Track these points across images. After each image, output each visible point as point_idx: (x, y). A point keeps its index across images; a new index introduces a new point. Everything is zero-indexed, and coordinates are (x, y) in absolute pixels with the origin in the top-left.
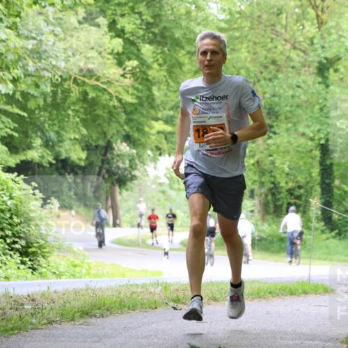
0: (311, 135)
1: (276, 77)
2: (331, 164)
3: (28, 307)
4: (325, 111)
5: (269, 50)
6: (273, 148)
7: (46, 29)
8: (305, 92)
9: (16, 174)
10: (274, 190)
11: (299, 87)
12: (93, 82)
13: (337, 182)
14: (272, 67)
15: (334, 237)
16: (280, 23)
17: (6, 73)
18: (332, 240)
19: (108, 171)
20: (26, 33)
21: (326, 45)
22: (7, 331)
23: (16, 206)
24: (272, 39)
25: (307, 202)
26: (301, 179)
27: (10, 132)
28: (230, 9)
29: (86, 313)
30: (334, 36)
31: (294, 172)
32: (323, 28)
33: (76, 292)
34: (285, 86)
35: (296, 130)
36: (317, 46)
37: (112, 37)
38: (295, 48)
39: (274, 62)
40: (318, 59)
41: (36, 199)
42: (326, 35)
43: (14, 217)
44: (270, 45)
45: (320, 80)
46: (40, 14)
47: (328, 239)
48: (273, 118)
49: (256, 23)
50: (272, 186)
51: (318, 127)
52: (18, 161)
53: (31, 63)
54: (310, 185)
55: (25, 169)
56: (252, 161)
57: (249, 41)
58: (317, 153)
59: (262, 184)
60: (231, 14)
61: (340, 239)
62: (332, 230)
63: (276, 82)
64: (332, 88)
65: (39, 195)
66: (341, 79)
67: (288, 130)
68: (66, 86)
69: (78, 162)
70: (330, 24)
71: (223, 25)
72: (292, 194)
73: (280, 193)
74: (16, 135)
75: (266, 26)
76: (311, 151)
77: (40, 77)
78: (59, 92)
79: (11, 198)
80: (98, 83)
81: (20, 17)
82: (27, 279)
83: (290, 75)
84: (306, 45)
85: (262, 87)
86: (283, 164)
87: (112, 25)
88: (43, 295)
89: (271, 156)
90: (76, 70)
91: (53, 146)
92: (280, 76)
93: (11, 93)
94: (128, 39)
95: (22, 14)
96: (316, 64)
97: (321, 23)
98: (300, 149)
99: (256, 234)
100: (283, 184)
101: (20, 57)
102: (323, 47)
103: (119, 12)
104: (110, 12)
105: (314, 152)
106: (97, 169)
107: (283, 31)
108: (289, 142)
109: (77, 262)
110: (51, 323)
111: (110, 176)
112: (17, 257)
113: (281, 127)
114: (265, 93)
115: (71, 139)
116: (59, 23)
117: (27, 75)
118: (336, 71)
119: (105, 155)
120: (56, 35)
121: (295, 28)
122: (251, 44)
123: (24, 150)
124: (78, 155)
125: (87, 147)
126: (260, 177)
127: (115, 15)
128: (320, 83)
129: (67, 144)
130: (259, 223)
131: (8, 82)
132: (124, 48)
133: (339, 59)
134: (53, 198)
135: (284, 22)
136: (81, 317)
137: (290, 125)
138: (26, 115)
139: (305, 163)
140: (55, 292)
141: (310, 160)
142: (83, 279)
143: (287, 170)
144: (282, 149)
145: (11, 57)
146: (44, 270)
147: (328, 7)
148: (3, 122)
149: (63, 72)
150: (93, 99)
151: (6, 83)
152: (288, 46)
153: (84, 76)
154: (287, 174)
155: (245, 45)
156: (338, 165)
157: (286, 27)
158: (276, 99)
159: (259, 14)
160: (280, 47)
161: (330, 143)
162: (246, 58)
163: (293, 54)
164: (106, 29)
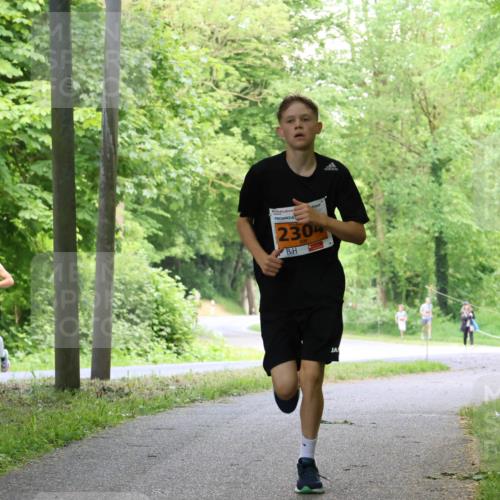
0: (427, 229)
1: (394, 177)
2: (446, 255)
3: (173, 387)
4: (438, 207)
5: (386, 154)
6: (393, 241)
7: (186, 140)
8: (420, 190)
9: (161, 268)
10: (394, 278)
11: (414, 185)
12: (229, 185)
13: (451, 271)
14: (390, 168)
15: (449, 320)
16: (396, 129)
17: (150, 179)
18: (448, 323)
19: (244, 265)
20: (168, 143)
21: (438, 148)
22: (153, 409)
23: (162, 297)
24: (389, 143)
25: (424, 289)
26: (418, 269)
27: (156, 232)
28: (351, 118)
29: (224, 393)
30: (445, 140)
31: (411, 262)
32: (435, 133)
33: (215, 374)
34: (402, 185)
35: (413, 224)
36: (430, 149)
37: (245, 145)
38: (410, 151)
39: (392, 164)
40: (431, 160)
41: (179, 291)
42: (437, 139)
43: (161, 307)
44: (388, 149)
45: (433, 179)
46: (181, 125)
47: (443, 322)
48: (392, 214)
49: (375, 129)
50: (392, 275)
51: (433, 221)
52: (163, 257)
53: (173, 170)
54: (426, 274)
55: (169, 264)
56: (374, 253)
57: (369, 145)
58: (433, 245)
59: (383, 274)
60: (351, 122)
61: (455, 322)
62: (447, 314)
63: (393, 181)
64: (444, 186)
65: (182, 286)
66: (453, 178)
67: (405, 225)
68: (204, 189)
69: (216, 257)
70: (442, 128)
71: (345, 131)
72: (410, 282)
73: (399, 281)
74: (161, 234)
75: (384, 131)
76: (427, 243)
77: (181, 182)
78: (199, 194)
79: (157, 290)
80: (234, 186)
81: (163, 129)
82: (172, 362)
83: (406, 175)
84: (420, 148)
85: (381, 186)
86: (401, 255)
87: (245, 134)
88: (186, 377)
89: (390, 248)
90: (213, 175)
91: (194, 243)
92: (397, 176)
93: (155, 197)
94: (259, 146)
95: (165, 126)
96: (429, 165)
97: (433, 128)
98: (417, 242)
99: (379, 318)
100: (401, 273)
101: (163, 164)
102: (435, 150)
103: (251, 122)
104: (242, 122)
105: (429, 244)
106: (234, 263)
107: (399, 136)
108: (406, 235)
109: (218, 347)
110: (193, 401)
111: (245, 269)
112: (163, 343)
113: (400, 222)
114: (384, 191)
115: (209, 237)
116: (198, 133)
117: (170, 180)
118: (448, 170)
119: (241, 250)
120: (194, 144)
121: (410, 133)
122: (371, 148)
123: (167, 248)
124: (216, 251)
125: (225, 244)
126: (381, 267)
127: (248, 124)
128: (433, 182)
129: (206, 241)
130: (381, 309)
131: (153, 187)
132: (256, 154)
133: (451, 160)
134: (194, 290)
135: (400, 128)
136: (221, 396)
137: (407, 220)
138: (168, 216)
139: (422, 254)
140: (197, 374)
141: (426, 251)
142: (223, 362)
143: (405, 260)
144: (400, 241)
145: (155, 164)
146: (187, 354)
147: (439, 114)
148: (149, 223)
149: (201, 177)
150: (229, 200)
151: (151, 189)
152: (404, 149)
153: (221, 180)
154: (406, 264)
155: (365, 149)
156: (452, 255)
157: (401, 132)
158: (394, 197)
159: (377, 120)
160: (397, 151)
161: (443, 235)
162: (366, 161)
163: (409, 157)
164: (240, 137)
